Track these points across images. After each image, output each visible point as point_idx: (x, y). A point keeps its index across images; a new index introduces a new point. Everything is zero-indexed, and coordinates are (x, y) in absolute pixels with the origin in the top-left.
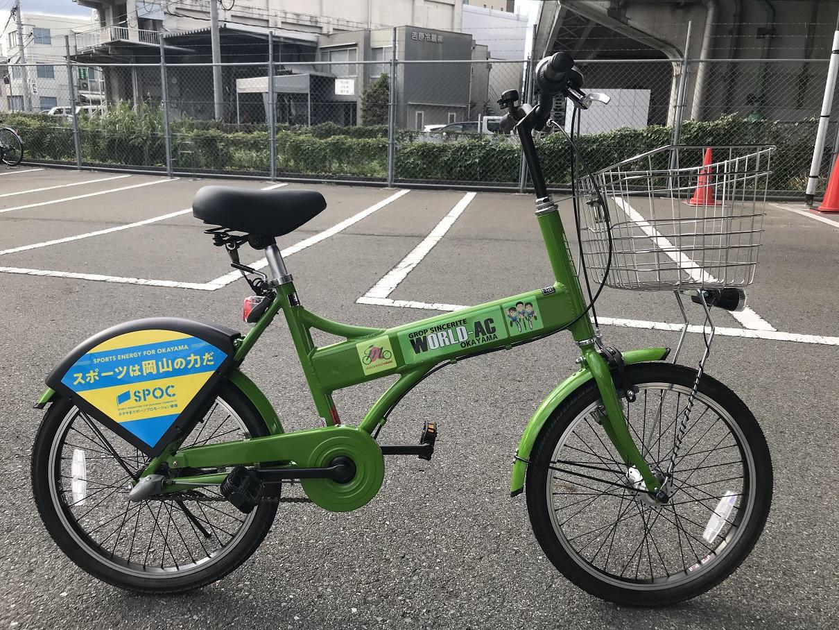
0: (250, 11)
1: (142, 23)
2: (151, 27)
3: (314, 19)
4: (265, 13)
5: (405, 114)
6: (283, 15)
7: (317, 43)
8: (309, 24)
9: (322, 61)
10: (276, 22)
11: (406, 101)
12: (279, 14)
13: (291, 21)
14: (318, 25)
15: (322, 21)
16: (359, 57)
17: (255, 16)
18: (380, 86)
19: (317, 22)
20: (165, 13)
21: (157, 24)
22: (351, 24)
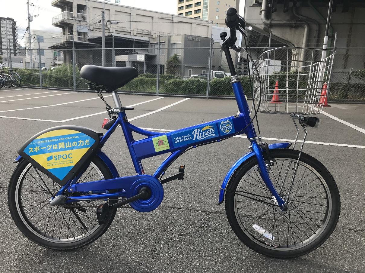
0: (123, 28)
1: (79, 34)
2: (83, 35)
3: (149, 32)
4: (129, 29)
5: (184, 70)
6: (137, 30)
7: (149, 41)
8: (147, 34)
9: (151, 47)
10: (134, 33)
11: (184, 65)
12: (135, 30)
13: (140, 33)
14: (151, 34)
15: (153, 33)
16: (166, 46)
17: (125, 31)
18: (174, 59)
19: (151, 33)
20: (89, 30)
21: (85, 34)
22: (165, 34)
